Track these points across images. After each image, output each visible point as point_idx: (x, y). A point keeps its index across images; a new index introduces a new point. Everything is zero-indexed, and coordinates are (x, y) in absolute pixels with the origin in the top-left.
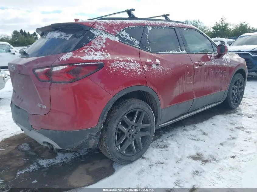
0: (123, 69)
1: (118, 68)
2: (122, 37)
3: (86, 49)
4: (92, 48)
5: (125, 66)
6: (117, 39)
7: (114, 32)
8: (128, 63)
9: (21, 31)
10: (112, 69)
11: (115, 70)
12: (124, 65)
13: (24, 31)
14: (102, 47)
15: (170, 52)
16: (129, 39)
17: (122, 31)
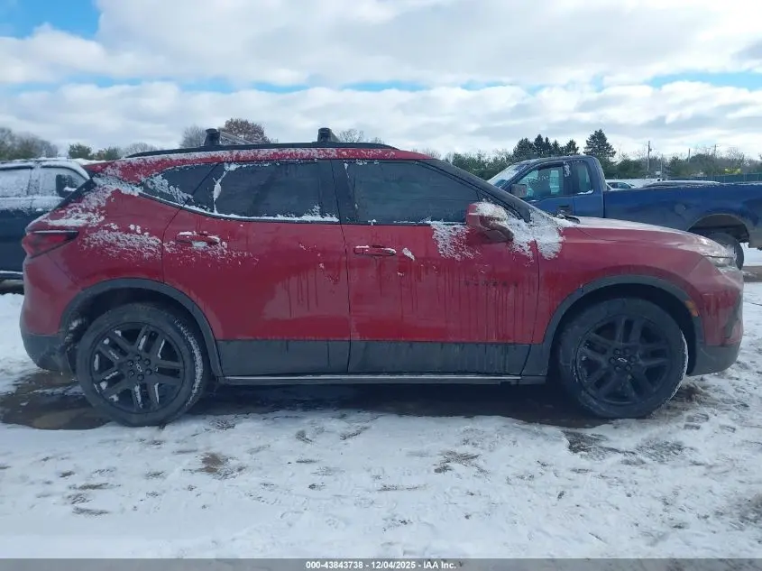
0: (111, 245)
1: (101, 242)
2: (150, 186)
3: (71, 208)
4: (80, 207)
5: (118, 240)
6: (137, 191)
7: (136, 179)
8: (128, 236)
9: (539, 139)
10: (89, 244)
11: (96, 245)
12: (117, 238)
13: (544, 141)
14: (99, 206)
15: (276, 218)
16: (165, 190)
17: (156, 176)
